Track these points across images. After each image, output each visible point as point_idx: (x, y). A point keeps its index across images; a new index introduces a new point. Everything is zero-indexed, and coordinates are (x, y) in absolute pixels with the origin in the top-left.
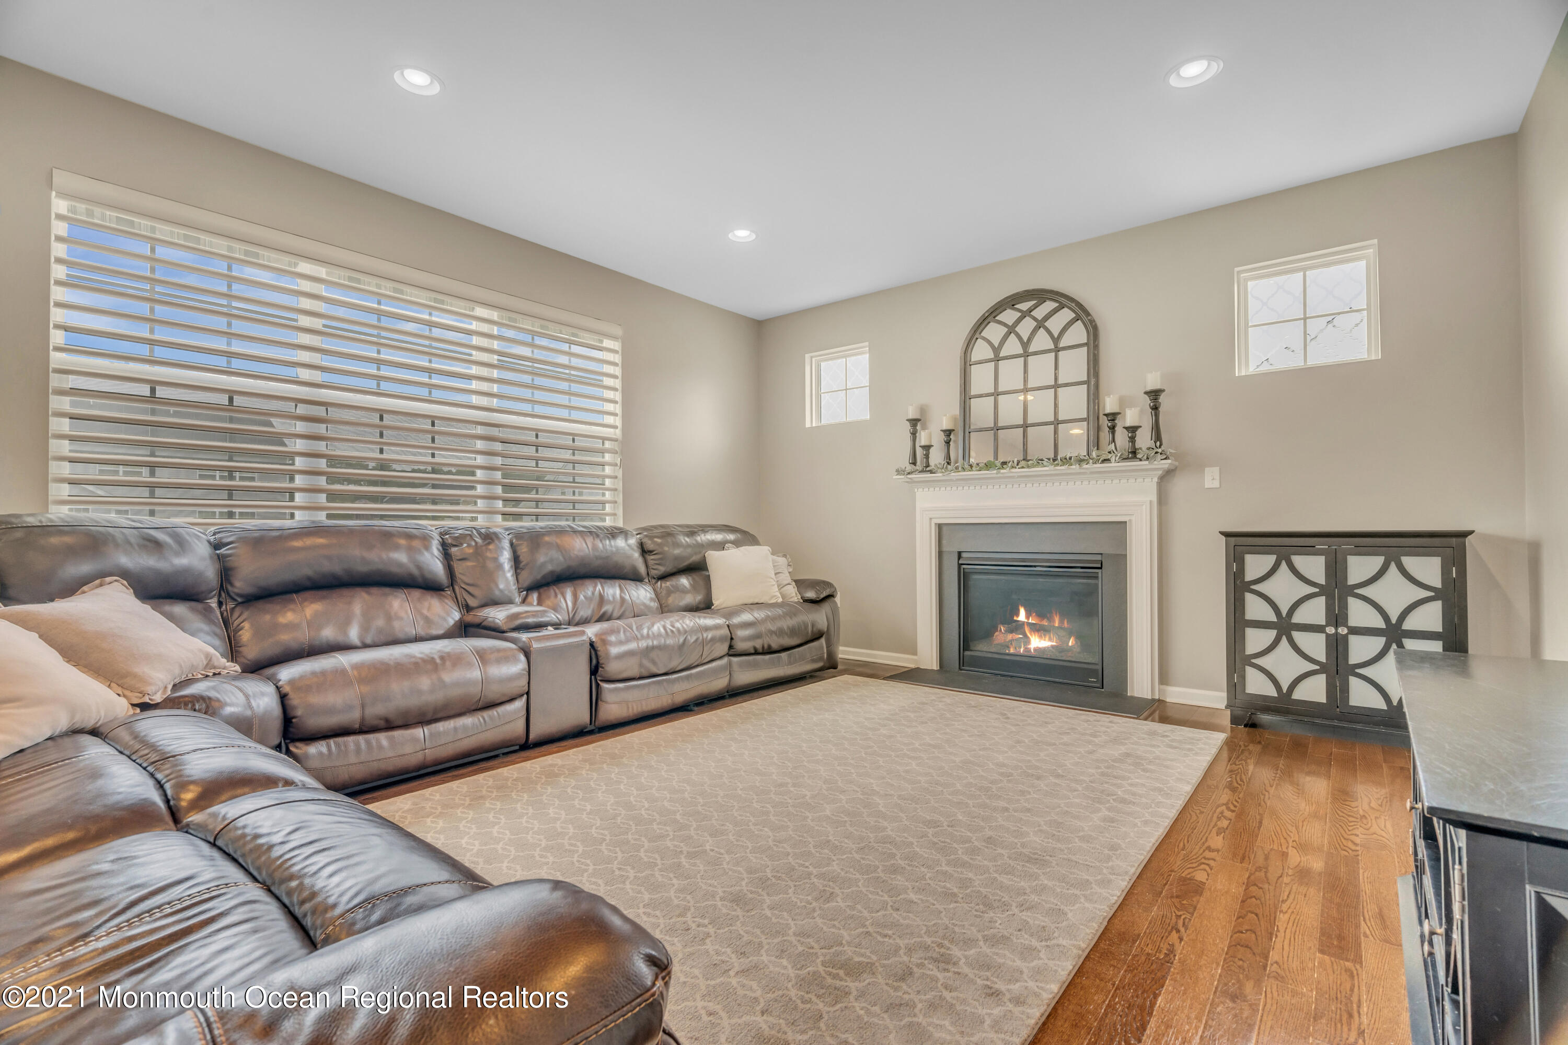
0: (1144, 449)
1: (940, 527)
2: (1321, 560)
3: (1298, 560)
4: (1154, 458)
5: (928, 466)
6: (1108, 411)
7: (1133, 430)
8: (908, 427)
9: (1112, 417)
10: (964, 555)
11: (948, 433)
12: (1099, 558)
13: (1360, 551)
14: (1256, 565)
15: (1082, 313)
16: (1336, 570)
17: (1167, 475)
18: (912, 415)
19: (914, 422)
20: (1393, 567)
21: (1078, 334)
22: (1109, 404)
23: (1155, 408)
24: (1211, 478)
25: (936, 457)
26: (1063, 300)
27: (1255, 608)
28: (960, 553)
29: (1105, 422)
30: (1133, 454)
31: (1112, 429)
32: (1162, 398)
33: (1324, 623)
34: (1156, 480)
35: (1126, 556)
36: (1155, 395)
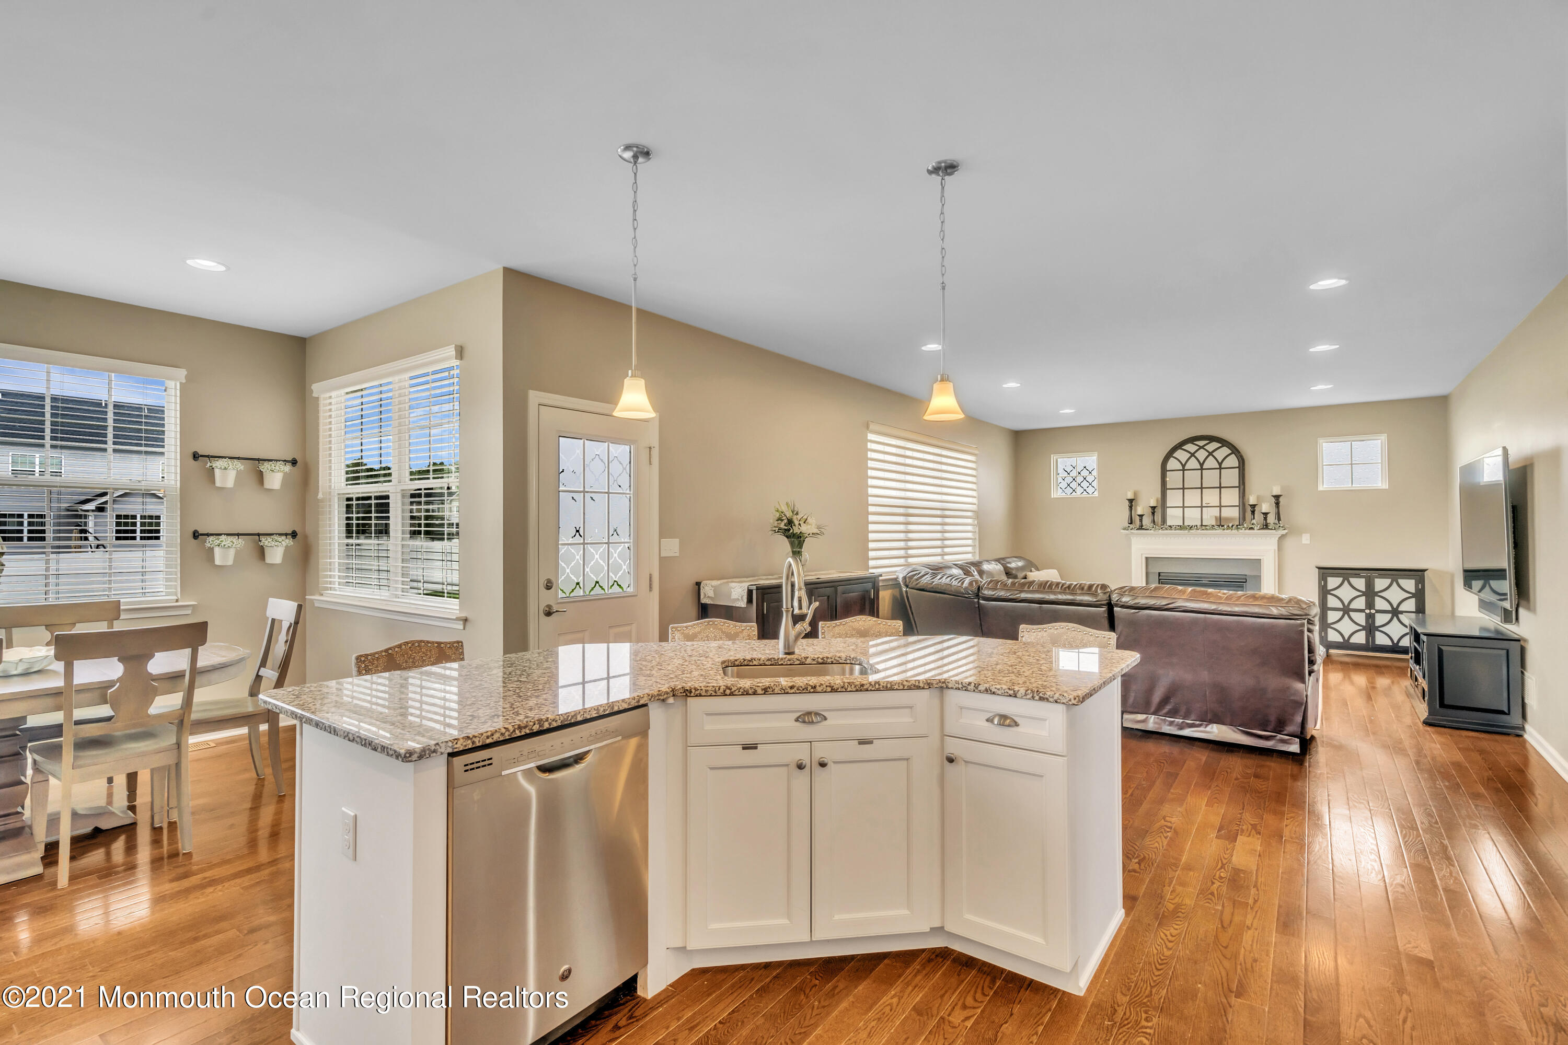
0: (1272, 523)
1: (1147, 558)
2: (1363, 580)
3: (1351, 580)
4: (1278, 529)
5: (1142, 526)
6: (1251, 503)
7: (1266, 514)
8: (1127, 503)
9: (1253, 506)
10: (1161, 574)
11: (1153, 508)
12: (1244, 577)
13: (1381, 577)
14: (1333, 582)
15: (1235, 450)
16: (1370, 585)
17: (1282, 537)
18: (1130, 496)
19: (1131, 501)
20: (1395, 583)
21: (1233, 461)
22: (1252, 500)
23: (1277, 504)
24: (1306, 539)
25: (1147, 521)
26: (1224, 443)
27: (1332, 602)
28: (1159, 573)
29: (1249, 509)
30: (1266, 526)
31: (1253, 512)
32: (1281, 499)
33: (1364, 608)
34: (1277, 539)
35: (1260, 577)
36: (1277, 497)
